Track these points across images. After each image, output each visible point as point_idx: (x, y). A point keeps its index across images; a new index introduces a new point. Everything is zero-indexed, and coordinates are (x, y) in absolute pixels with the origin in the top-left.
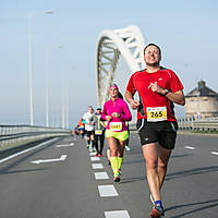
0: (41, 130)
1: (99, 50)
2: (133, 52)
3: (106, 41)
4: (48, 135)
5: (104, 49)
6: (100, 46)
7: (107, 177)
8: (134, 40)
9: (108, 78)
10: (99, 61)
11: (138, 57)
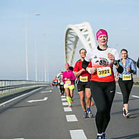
0: (32, 83)
1: (66, 36)
3: (71, 31)
4: (37, 86)
5: (69, 36)
6: (67, 34)
7: (71, 110)
8: (87, 31)
9: (72, 52)
10: (66, 42)
11: (89, 40)
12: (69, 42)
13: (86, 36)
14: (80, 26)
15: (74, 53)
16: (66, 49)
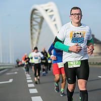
1: (31, 17)
2: (51, 18)
3: (36, 11)
5: (34, 16)
6: (32, 15)
7: (37, 92)
8: (52, 11)
9: (37, 33)
10: (31, 23)
11: (55, 20)
12: (34, 23)
13: (51, 16)
14: (46, 6)
15: (39, 34)
16: (31, 30)
